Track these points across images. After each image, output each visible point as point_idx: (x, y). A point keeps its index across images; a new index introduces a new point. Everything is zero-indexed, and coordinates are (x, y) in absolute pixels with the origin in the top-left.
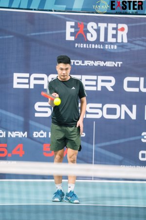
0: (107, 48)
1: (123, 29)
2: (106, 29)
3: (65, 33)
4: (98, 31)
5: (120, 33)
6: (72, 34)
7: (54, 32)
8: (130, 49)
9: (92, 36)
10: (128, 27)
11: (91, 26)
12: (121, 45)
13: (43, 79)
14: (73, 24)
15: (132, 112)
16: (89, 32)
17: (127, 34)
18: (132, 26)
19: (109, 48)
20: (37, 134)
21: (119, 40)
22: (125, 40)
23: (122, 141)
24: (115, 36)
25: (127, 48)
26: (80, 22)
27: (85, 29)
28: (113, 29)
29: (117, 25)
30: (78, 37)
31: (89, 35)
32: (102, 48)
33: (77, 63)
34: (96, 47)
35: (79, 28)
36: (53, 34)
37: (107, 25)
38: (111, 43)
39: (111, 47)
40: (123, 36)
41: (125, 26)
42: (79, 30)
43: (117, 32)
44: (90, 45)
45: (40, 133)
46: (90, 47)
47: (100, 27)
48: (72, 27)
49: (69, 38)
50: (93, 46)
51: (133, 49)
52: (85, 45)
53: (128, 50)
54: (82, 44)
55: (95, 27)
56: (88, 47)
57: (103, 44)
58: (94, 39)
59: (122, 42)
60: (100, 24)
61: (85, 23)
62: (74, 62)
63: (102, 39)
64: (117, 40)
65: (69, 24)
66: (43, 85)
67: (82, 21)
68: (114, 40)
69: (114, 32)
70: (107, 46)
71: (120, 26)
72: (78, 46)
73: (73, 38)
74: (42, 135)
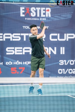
0: (41, 20)
1: (48, 10)
2: (40, 11)
3: (20, 13)
4: (36, 11)
5: (47, 12)
6: (23, 13)
7: (14, 13)
8: (52, 20)
9: (33, 14)
10: (51, 9)
11: (33, 9)
12: (48, 18)
13: (10, 36)
14: (24, 8)
15: (54, 51)
16: (32, 12)
17: (51, 13)
18: (53, 9)
19: (42, 20)
20: (7, 63)
21: (47, 16)
22: (50, 16)
23: (50, 65)
24: (45, 14)
25: (50, 20)
26: (27, 7)
27: (29, 11)
28: (44, 10)
29: (45, 8)
30: (26, 14)
31: (32, 14)
32: (38, 20)
33: (27, 27)
34: (36, 19)
35: (27, 10)
36: (14, 14)
37: (41, 9)
38: (43, 17)
39: (43, 19)
40: (48, 14)
41: (50, 9)
42: (27, 11)
43: (45, 12)
44: (33, 18)
45: (9, 62)
46: (33, 20)
47: (37, 10)
48: (23, 10)
49: (22, 15)
50: (34, 19)
51: (53, 20)
52: (30, 19)
53: (51, 21)
54: (28, 18)
55: (35, 10)
56: (31, 20)
57: (39, 18)
58: (34, 15)
59: (48, 17)
60: (37, 8)
61: (29, 8)
62: (25, 27)
63: (38, 16)
64: (46, 16)
65: (22, 8)
66: (10, 39)
67: (28, 7)
68: (44, 16)
69: (44, 12)
70: (41, 19)
71: (47, 9)
72: (26, 19)
73: (24, 16)
74: (10, 63)
